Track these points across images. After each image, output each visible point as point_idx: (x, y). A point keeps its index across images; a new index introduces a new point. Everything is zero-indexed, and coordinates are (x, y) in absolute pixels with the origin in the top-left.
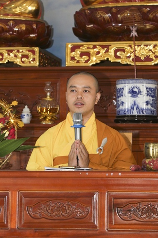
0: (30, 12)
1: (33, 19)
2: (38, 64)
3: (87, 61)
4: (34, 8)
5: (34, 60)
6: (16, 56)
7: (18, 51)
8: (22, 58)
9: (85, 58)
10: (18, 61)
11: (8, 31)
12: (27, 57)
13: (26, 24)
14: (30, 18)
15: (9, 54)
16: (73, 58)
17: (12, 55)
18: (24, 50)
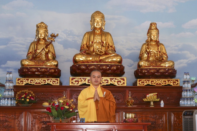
0: (54, 65)
1: (56, 68)
2: (59, 84)
3: (77, 84)
4: (56, 64)
5: (57, 83)
6: (50, 81)
7: (51, 80)
8: (53, 82)
9: (77, 83)
10: (51, 83)
11: (47, 72)
12: (55, 82)
13: (54, 70)
14: (54, 67)
15: (48, 81)
16: (72, 83)
17: (49, 81)
18: (54, 79)
